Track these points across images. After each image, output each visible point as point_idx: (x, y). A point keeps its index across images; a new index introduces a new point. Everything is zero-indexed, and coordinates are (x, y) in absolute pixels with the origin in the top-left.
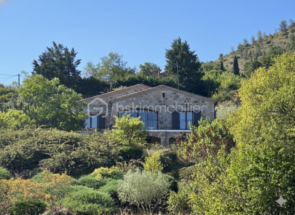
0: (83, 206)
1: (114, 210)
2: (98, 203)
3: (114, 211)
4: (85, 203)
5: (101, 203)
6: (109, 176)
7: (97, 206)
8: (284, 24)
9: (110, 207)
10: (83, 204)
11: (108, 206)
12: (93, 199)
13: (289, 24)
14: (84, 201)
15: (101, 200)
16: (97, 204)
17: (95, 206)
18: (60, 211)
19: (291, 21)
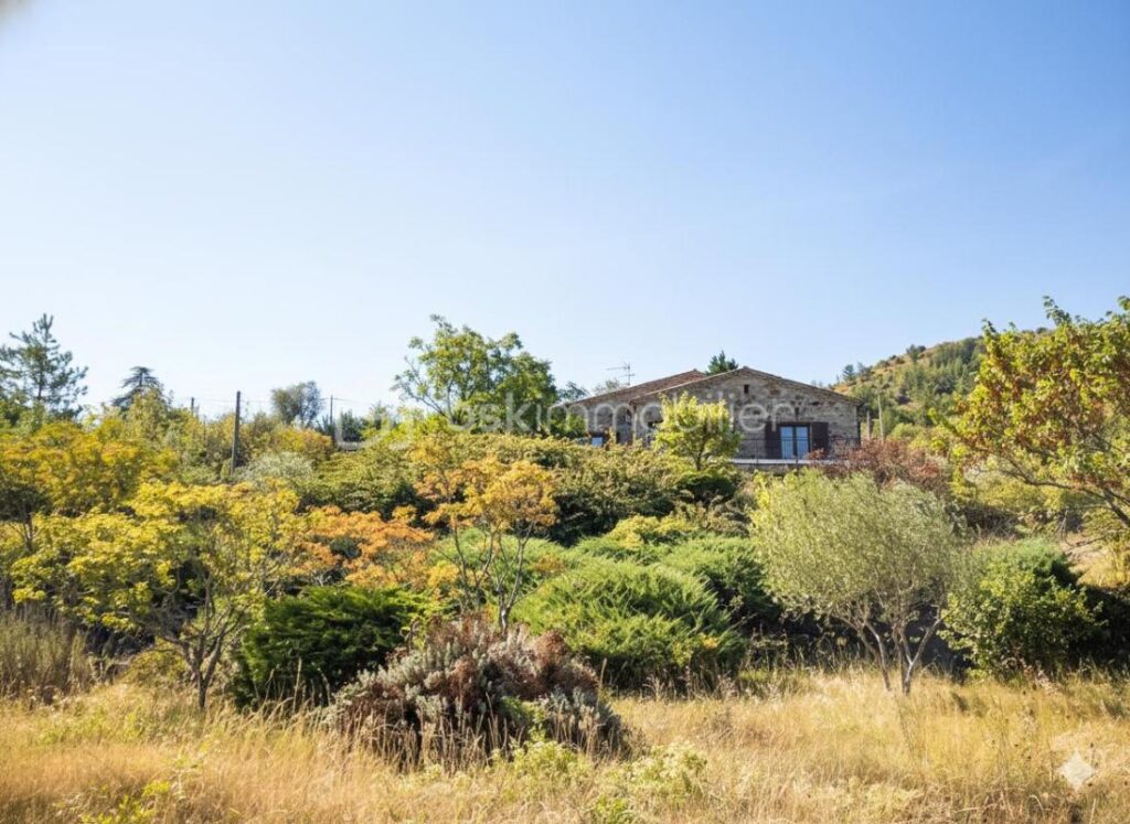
0: (609, 625)
1: (733, 645)
2: (669, 616)
3: (734, 648)
4: (614, 611)
5: (677, 612)
6: (660, 539)
7: (668, 625)
8: (849, 368)
9: (720, 631)
10: (607, 616)
11: (710, 624)
12: (647, 596)
13: (856, 370)
14: (610, 604)
15: (680, 600)
16: (666, 619)
17: (661, 625)
18: (497, 650)
19: (860, 365)
